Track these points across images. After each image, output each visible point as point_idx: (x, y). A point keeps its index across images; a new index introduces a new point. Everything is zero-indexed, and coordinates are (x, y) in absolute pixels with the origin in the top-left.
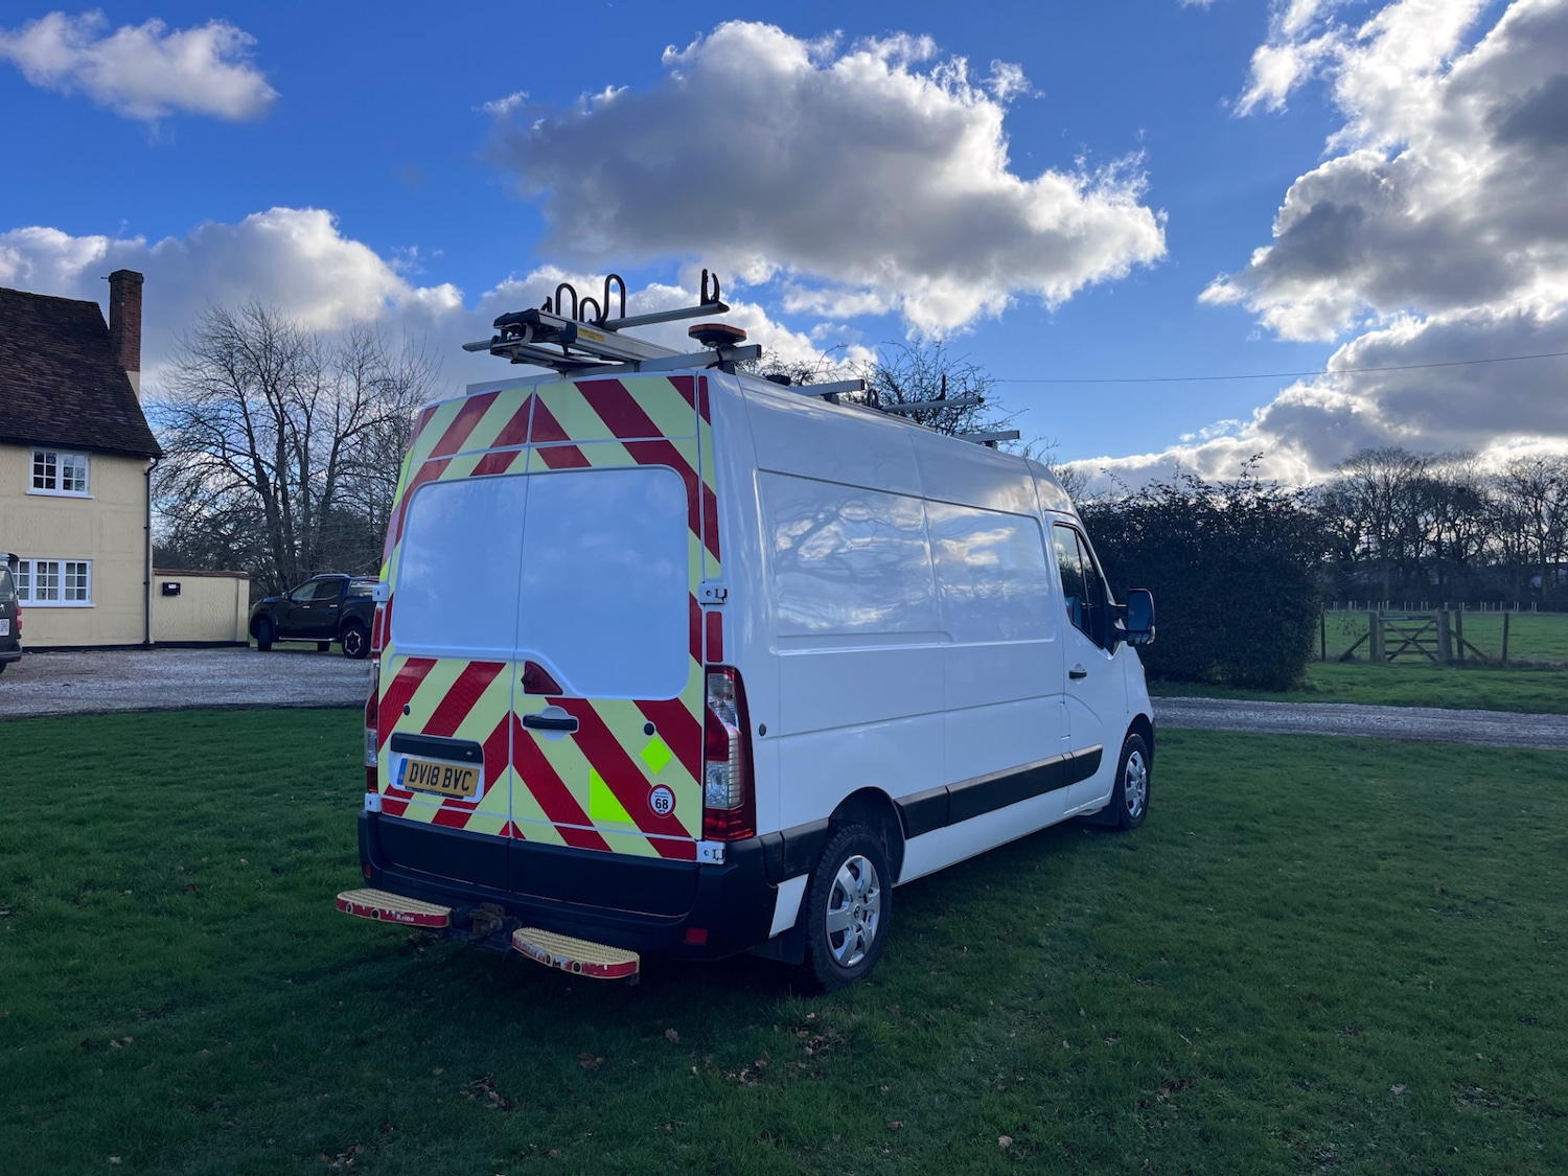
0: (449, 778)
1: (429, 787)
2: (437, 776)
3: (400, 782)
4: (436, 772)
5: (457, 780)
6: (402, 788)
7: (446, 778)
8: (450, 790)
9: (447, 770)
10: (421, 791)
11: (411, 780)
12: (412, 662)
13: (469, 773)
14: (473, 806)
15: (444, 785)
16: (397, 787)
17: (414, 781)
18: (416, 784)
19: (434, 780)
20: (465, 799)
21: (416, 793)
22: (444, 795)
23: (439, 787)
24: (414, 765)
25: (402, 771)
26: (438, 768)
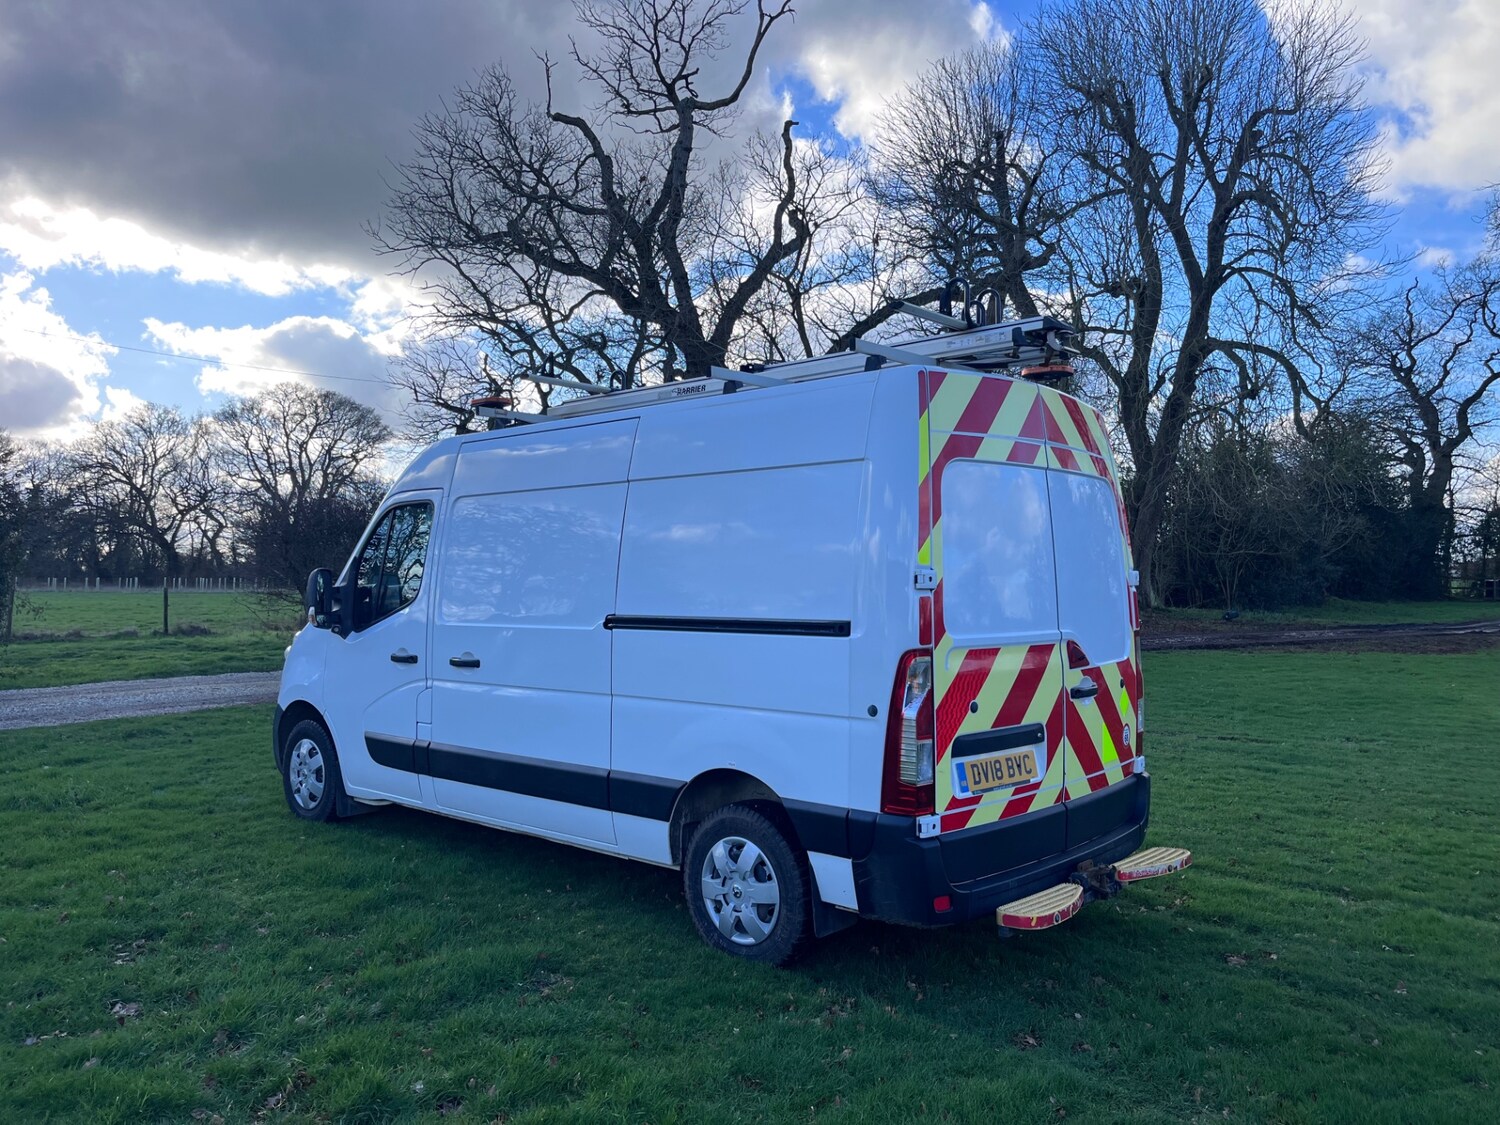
0: (1012, 767)
1: (997, 782)
2: (1000, 770)
3: (964, 789)
4: (998, 766)
5: (1019, 766)
6: (969, 795)
7: (1009, 768)
8: (1017, 778)
9: (1007, 760)
10: (991, 789)
11: (976, 783)
12: (973, 654)
13: (1026, 756)
14: (1037, 786)
15: (1011, 776)
16: (960, 796)
17: (979, 782)
18: (984, 785)
19: (999, 774)
20: (1033, 781)
21: (985, 794)
22: (1013, 784)
23: (1006, 780)
24: (973, 766)
25: (962, 776)
26: (997, 761)
